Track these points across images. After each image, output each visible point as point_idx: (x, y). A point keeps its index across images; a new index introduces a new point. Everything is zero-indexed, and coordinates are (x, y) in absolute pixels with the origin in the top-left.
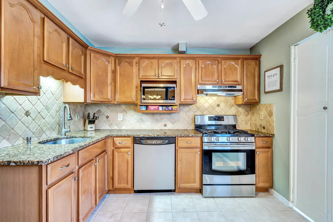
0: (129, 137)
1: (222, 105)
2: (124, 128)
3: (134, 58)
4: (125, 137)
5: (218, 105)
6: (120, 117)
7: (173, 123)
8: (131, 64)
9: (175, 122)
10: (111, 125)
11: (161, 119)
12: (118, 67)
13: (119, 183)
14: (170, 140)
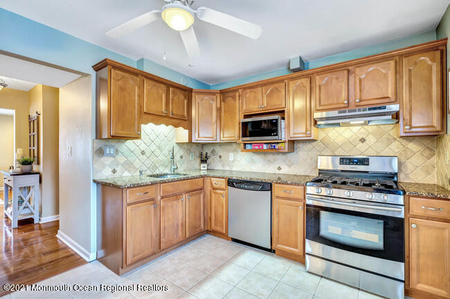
0: (223, 178)
1: (371, 140)
2: (234, 169)
3: (237, 90)
4: (219, 177)
5: (363, 140)
6: (231, 156)
7: (289, 166)
8: (234, 98)
9: (293, 164)
10: (223, 165)
11: (274, 160)
12: (223, 103)
13: (215, 225)
14: (266, 186)
